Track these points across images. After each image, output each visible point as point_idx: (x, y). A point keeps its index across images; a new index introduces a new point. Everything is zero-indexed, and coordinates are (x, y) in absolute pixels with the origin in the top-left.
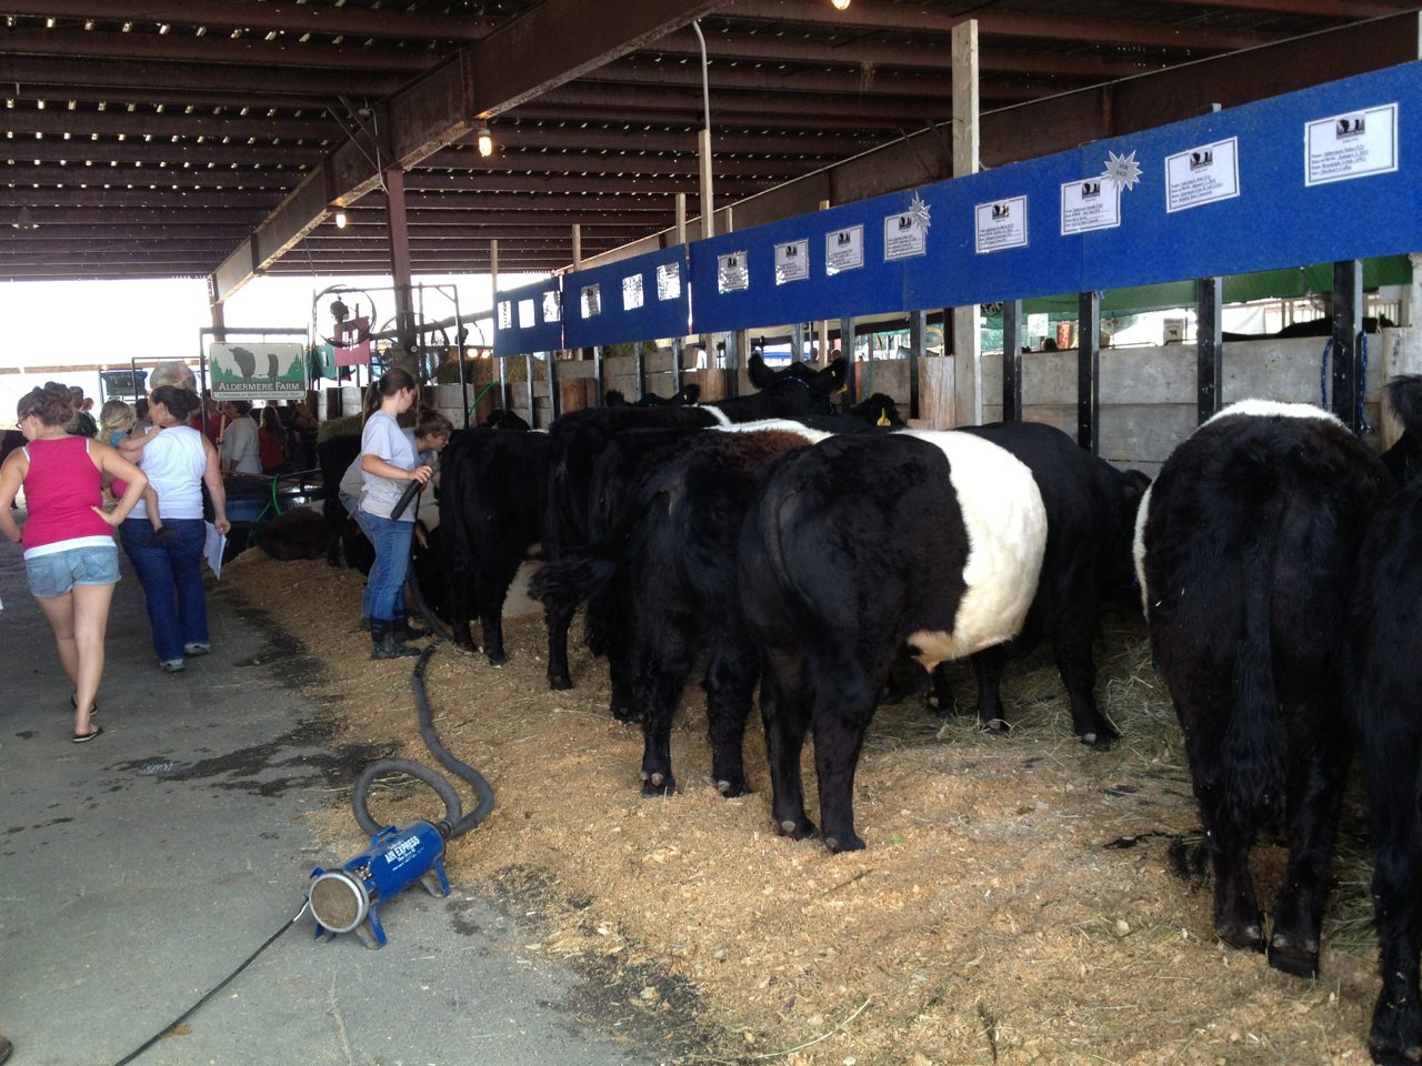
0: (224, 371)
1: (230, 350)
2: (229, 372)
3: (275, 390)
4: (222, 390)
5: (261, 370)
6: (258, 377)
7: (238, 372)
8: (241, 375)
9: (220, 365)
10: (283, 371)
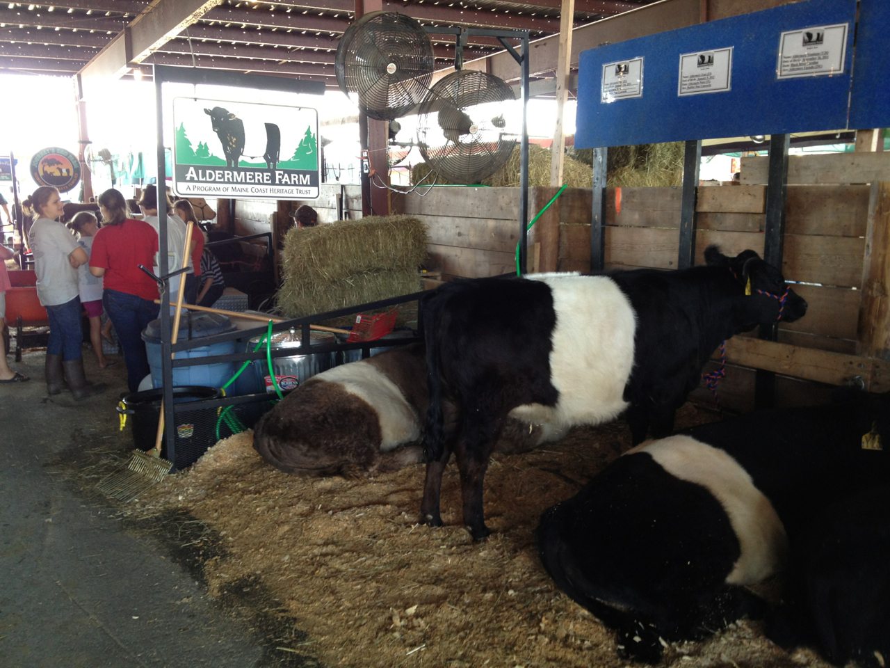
0: (195, 148)
1: (207, 111)
2: (203, 149)
3: (273, 183)
4: (192, 180)
5: (254, 149)
6: (250, 161)
7: (217, 150)
8: (223, 157)
9: (190, 137)
10: (287, 153)
